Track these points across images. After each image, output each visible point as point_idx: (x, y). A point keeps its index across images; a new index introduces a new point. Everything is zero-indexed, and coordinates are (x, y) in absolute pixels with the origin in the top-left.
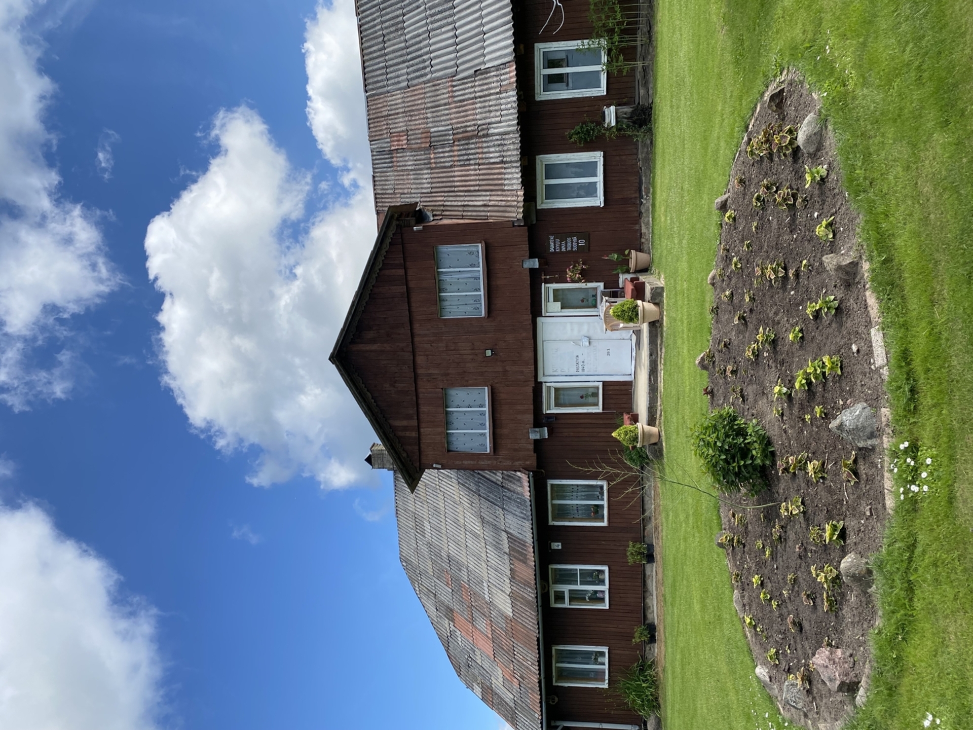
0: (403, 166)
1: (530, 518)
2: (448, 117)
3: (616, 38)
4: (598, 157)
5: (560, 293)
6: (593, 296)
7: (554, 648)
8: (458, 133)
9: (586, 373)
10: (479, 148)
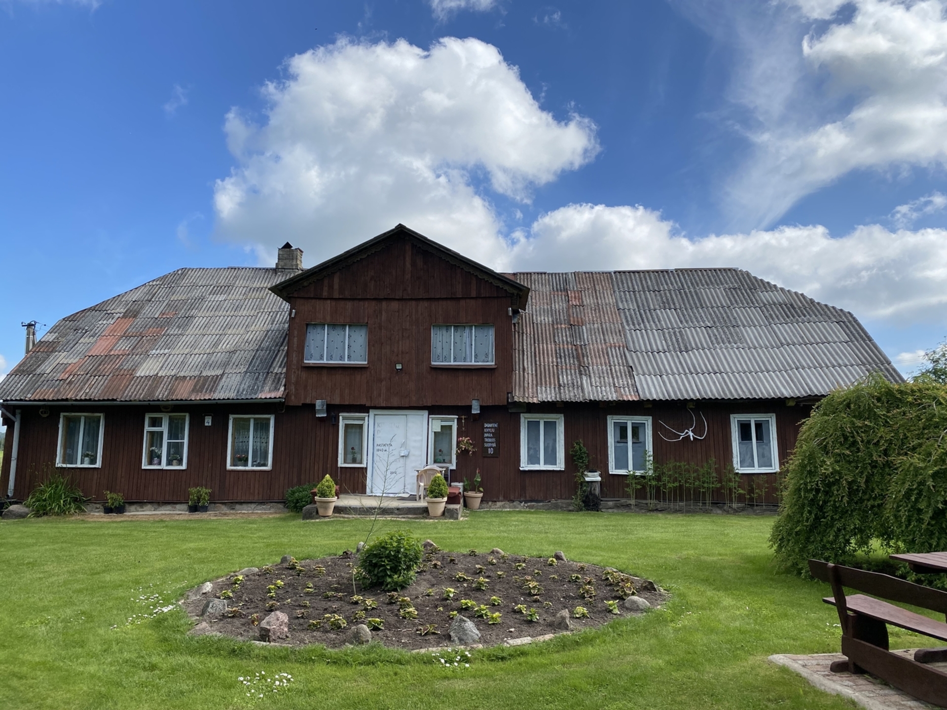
0: (555, 300)
1: (239, 398)
2: (595, 342)
3: (654, 483)
4: (560, 466)
5: (448, 432)
6: (444, 460)
7: (102, 415)
8: (582, 349)
9: (376, 453)
10: (570, 366)
